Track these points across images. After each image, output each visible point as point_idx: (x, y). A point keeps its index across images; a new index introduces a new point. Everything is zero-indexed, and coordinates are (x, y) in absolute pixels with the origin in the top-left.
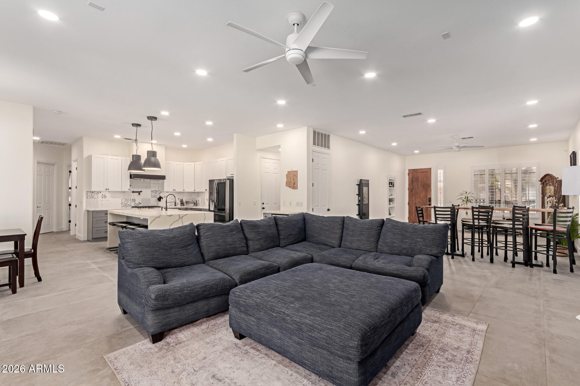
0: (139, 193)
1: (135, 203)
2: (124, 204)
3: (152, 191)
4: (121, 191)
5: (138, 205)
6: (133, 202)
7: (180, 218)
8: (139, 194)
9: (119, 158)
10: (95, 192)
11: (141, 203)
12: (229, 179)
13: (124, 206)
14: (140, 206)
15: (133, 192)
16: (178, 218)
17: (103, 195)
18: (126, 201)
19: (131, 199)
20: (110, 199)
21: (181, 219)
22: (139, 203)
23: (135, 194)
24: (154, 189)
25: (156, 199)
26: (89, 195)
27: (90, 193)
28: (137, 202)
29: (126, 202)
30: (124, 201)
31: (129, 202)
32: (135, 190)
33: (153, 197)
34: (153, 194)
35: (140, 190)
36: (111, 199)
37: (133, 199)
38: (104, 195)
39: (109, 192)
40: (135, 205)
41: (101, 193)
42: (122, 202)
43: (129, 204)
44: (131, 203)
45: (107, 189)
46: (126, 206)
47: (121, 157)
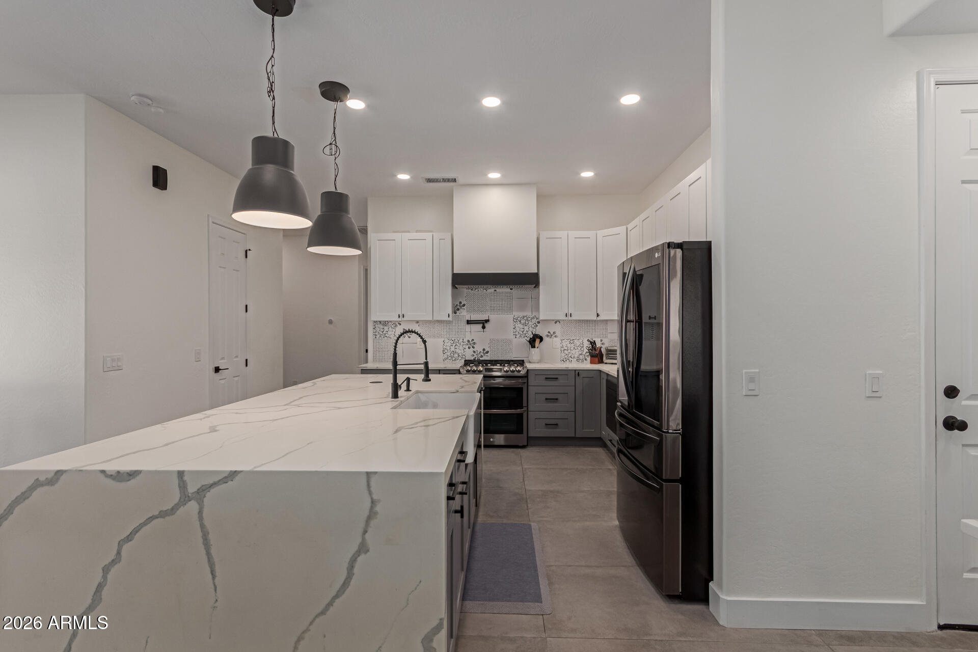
0: (484, 323)
1: (474, 352)
2: (449, 354)
3: (515, 320)
4: (431, 319)
5: (482, 356)
6: (469, 348)
7: (185, 498)
8: (484, 327)
9: (428, 236)
10: (390, 324)
11: (487, 352)
12: (680, 246)
13: (450, 358)
14: (485, 358)
15: (469, 322)
16: (176, 496)
18: (454, 345)
19: (466, 340)
21: (193, 506)
22: (484, 350)
23: (473, 327)
24: (521, 314)
25: (524, 340)
26: (378, 329)
27: (379, 325)
28: (478, 348)
29: (453, 349)
30: (450, 344)
31: (461, 348)
32: (475, 317)
33: (518, 336)
34: (519, 326)
35: (483, 317)
37: (469, 341)
39: (418, 322)
40: (473, 355)
41: (400, 324)
42: (445, 347)
43: (460, 352)
44: (465, 350)
45: (401, 316)
46: (454, 359)
47: (434, 233)
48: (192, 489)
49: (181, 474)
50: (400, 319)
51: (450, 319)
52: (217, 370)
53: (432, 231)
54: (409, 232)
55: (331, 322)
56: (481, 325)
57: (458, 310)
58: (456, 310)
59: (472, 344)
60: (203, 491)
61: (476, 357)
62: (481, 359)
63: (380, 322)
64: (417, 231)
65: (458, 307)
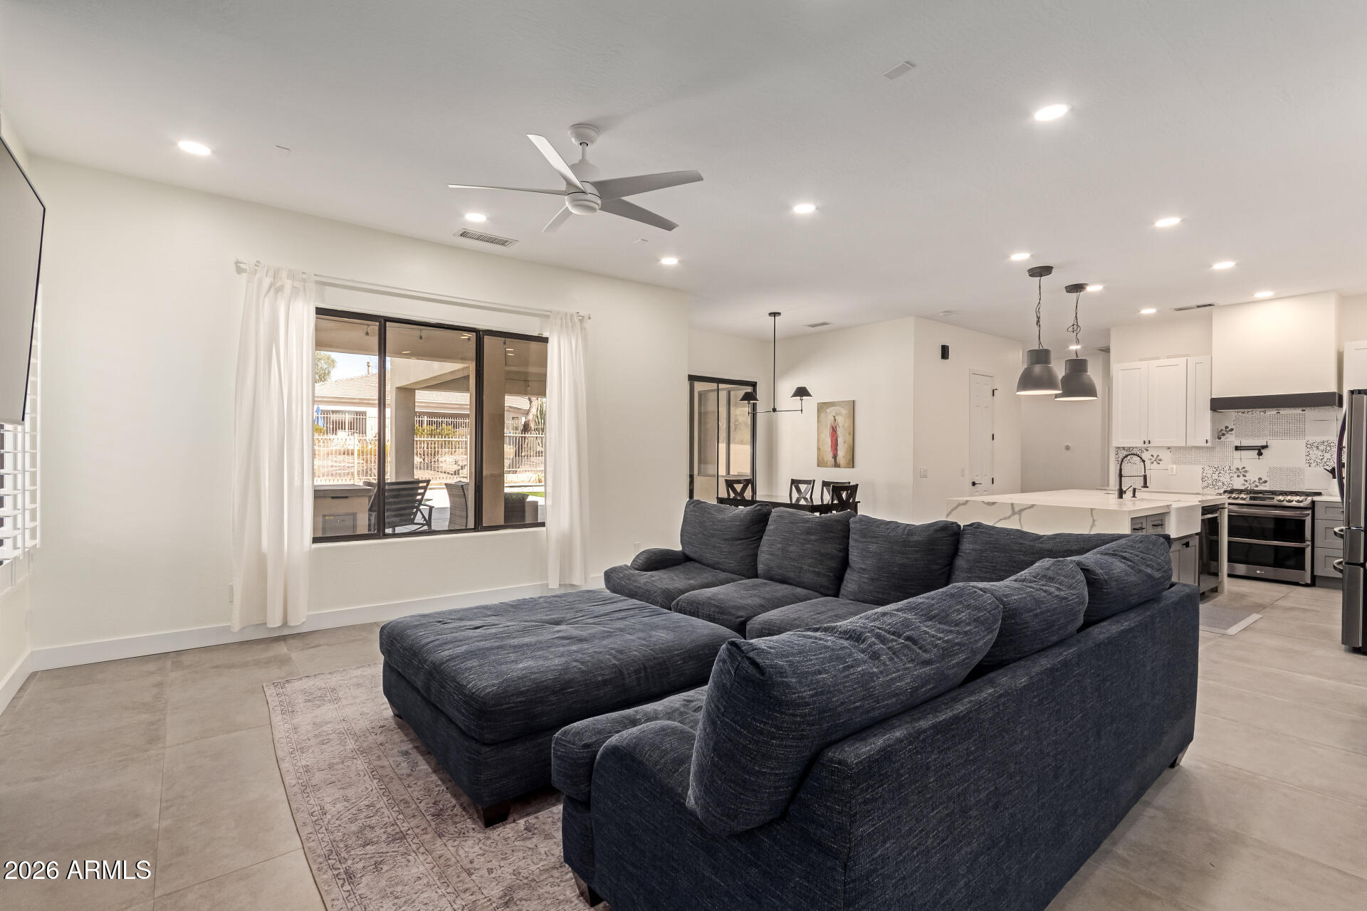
0: (1260, 450)
1: (1246, 481)
2: (1210, 482)
3: (1309, 446)
4: (1184, 445)
5: (1257, 486)
6: (1238, 476)
8: (1260, 454)
9: (1181, 361)
10: (1135, 449)
11: (1265, 482)
13: (1211, 486)
14: (1261, 488)
15: (1237, 448)
17: (1152, 456)
18: (1217, 472)
19: (1233, 468)
20: (1170, 466)
22: (1260, 479)
23: (1244, 453)
24: (1318, 439)
25: (1323, 469)
27: (1122, 451)
28: (1252, 477)
29: (1215, 476)
30: (1211, 472)
31: (1227, 476)
32: (1246, 443)
33: (1313, 463)
34: (1315, 452)
35: (1262, 443)
36: (1174, 466)
37: (1238, 469)
38: (1155, 457)
39: (1169, 448)
40: (1244, 485)
41: (1147, 450)
42: (1204, 474)
43: (1224, 480)
44: (1232, 479)
45: (1147, 442)
46: (1217, 487)
47: (1188, 358)
48: (1017, 509)
49: (1012, 504)
50: (1145, 445)
51: (1209, 444)
52: (974, 484)
53: (1184, 356)
54: (1158, 358)
55: (1068, 448)
56: (1257, 452)
57: (1224, 435)
58: (1220, 435)
59: (1242, 472)
60: (1021, 511)
61: (1247, 486)
62: (1255, 489)
63: (1123, 448)
64: (1168, 357)
65: (1224, 432)
